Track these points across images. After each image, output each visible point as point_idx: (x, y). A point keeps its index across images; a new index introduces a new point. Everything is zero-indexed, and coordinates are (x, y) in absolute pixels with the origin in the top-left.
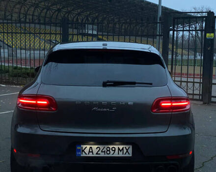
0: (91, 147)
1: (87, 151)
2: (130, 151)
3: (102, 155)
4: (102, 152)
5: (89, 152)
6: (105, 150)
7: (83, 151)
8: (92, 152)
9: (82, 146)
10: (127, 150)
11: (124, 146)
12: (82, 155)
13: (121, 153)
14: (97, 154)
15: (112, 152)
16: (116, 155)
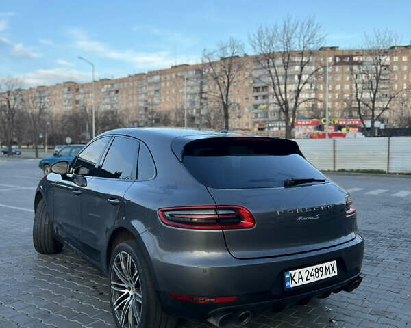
0: (300, 273)
1: (296, 278)
2: (335, 268)
3: (312, 280)
4: (311, 276)
5: (299, 279)
6: (314, 272)
7: (292, 279)
8: (302, 278)
9: (290, 272)
10: (333, 267)
11: (330, 263)
12: (292, 286)
13: (328, 273)
14: (307, 280)
15: (320, 273)
16: (324, 277)
